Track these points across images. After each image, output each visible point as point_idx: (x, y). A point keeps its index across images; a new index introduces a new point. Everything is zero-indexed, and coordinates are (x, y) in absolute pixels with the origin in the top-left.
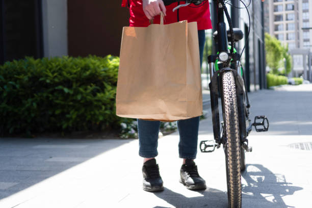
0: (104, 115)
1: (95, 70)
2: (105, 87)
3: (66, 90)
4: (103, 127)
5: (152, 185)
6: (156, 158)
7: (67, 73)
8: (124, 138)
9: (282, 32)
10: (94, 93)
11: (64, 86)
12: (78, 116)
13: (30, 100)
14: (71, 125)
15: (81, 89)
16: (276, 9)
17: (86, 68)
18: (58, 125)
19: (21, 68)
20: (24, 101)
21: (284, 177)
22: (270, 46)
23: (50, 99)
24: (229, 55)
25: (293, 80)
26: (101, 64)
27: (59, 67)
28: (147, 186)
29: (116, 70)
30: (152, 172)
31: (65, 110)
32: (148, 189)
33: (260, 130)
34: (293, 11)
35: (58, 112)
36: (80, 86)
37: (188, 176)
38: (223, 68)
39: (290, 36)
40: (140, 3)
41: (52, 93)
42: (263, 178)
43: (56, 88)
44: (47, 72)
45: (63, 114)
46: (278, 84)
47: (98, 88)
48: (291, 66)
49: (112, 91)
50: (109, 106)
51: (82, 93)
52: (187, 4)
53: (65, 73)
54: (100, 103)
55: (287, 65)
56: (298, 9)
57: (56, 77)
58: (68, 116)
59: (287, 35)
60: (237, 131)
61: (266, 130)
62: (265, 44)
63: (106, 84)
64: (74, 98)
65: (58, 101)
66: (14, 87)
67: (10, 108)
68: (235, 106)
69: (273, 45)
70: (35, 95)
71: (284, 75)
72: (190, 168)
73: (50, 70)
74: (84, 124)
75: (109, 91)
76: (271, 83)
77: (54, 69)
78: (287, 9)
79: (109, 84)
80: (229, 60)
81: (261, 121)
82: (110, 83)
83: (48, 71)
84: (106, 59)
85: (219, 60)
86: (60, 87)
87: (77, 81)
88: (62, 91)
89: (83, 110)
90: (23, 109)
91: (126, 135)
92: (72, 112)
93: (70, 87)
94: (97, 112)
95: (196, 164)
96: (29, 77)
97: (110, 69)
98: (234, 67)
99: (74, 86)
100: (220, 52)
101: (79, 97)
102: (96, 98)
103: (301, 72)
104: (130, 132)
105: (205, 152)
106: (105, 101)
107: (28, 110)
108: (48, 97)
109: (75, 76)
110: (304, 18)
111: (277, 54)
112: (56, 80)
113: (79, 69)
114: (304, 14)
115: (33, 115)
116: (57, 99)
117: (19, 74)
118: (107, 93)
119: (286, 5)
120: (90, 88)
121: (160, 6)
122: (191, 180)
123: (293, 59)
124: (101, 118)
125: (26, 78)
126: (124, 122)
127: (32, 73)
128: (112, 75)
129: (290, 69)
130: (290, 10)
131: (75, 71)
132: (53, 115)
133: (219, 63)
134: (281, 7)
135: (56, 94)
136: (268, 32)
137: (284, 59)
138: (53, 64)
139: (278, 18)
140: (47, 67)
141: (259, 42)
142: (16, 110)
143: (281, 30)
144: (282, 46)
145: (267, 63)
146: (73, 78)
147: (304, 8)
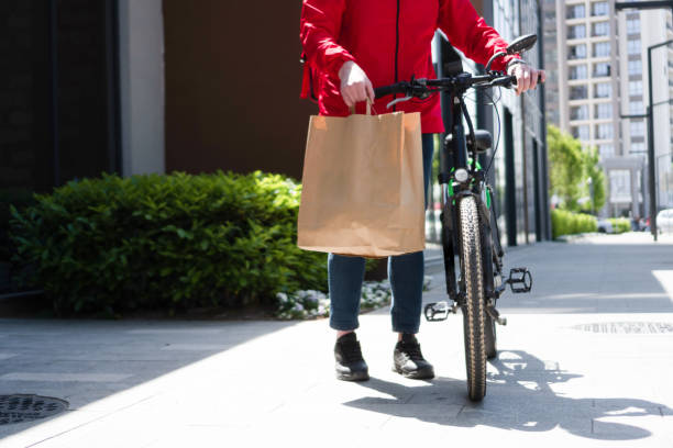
0: (249, 277)
1: (234, 197)
2: (250, 228)
3: (181, 233)
4: (246, 301)
5: (353, 372)
6: (356, 331)
7: (184, 203)
8: (284, 319)
9: (586, 123)
10: (231, 239)
11: (177, 226)
12: (202, 280)
13: (115, 250)
14: (188, 296)
15: (208, 231)
16: (572, 73)
17: (216, 194)
18: (165, 295)
19: (99, 195)
20: (103, 253)
21: (557, 364)
22: (559, 153)
23: (153, 248)
24: (469, 172)
25: (608, 222)
26: (244, 186)
27: (167, 192)
28: (344, 373)
29: (270, 197)
30: (349, 352)
31: (179, 270)
32: (344, 377)
33: (518, 291)
34: (608, 79)
35: (165, 272)
36: (206, 225)
37: (407, 358)
38: (460, 192)
39: (602, 131)
40: (337, 93)
41: (154, 238)
42: (524, 365)
43: (164, 229)
44: (146, 200)
45: (174, 276)
46: (577, 230)
47: (238, 228)
48: (605, 193)
49: (262, 235)
50: (256, 262)
51: (209, 238)
52: (407, 98)
53: (179, 203)
54: (242, 257)
55: (596, 191)
56: (618, 74)
57: (162, 209)
58: (183, 279)
59: (597, 127)
60: (479, 276)
61: (527, 289)
62: (548, 149)
63: (251, 223)
64: (196, 246)
65: (166, 254)
66: (86, 227)
67: (79, 265)
68: (477, 244)
69: (564, 149)
70: (125, 242)
71: (587, 212)
72: (409, 347)
73: (152, 196)
74: (212, 294)
75: (257, 235)
76: (560, 227)
77: (160, 196)
78: (595, 74)
79: (256, 223)
80: (469, 180)
81: (519, 276)
82: (258, 221)
83: (149, 198)
84: (251, 178)
85: (455, 180)
86: (170, 228)
87: (201, 216)
88: (173, 235)
89: (210, 269)
90: (103, 267)
91: (288, 314)
92: (190, 273)
93: (187, 228)
94: (236, 273)
95: (419, 341)
96: (112, 210)
97: (259, 197)
98: (476, 191)
99: (195, 226)
100: (456, 169)
101: (204, 246)
102: (235, 248)
103: (627, 207)
104: (294, 308)
105: (433, 320)
106: (251, 252)
107: (112, 268)
108: (147, 246)
109: (197, 208)
110: (633, 93)
111: (573, 167)
112: (164, 215)
113: (205, 196)
114: (632, 84)
115: (120, 278)
116: (164, 249)
117: (94, 203)
118: (254, 239)
119: (595, 66)
120: (225, 229)
121: (367, 89)
122: (411, 364)
123: (609, 180)
124: (244, 283)
125: (107, 212)
126: (283, 292)
127: (117, 202)
128: (262, 206)
129: (604, 200)
130: (603, 75)
131: (197, 199)
132: (157, 278)
133: (454, 184)
134: (584, 69)
135: (161, 240)
136: (556, 121)
137: (590, 180)
138: (158, 187)
139: (578, 93)
140: (146, 192)
141: (535, 143)
142: (89, 269)
143: (583, 118)
144: (585, 151)
145: (552, 187)
146: (192, 211)
147: (632, 73)
